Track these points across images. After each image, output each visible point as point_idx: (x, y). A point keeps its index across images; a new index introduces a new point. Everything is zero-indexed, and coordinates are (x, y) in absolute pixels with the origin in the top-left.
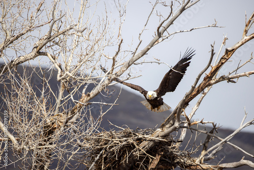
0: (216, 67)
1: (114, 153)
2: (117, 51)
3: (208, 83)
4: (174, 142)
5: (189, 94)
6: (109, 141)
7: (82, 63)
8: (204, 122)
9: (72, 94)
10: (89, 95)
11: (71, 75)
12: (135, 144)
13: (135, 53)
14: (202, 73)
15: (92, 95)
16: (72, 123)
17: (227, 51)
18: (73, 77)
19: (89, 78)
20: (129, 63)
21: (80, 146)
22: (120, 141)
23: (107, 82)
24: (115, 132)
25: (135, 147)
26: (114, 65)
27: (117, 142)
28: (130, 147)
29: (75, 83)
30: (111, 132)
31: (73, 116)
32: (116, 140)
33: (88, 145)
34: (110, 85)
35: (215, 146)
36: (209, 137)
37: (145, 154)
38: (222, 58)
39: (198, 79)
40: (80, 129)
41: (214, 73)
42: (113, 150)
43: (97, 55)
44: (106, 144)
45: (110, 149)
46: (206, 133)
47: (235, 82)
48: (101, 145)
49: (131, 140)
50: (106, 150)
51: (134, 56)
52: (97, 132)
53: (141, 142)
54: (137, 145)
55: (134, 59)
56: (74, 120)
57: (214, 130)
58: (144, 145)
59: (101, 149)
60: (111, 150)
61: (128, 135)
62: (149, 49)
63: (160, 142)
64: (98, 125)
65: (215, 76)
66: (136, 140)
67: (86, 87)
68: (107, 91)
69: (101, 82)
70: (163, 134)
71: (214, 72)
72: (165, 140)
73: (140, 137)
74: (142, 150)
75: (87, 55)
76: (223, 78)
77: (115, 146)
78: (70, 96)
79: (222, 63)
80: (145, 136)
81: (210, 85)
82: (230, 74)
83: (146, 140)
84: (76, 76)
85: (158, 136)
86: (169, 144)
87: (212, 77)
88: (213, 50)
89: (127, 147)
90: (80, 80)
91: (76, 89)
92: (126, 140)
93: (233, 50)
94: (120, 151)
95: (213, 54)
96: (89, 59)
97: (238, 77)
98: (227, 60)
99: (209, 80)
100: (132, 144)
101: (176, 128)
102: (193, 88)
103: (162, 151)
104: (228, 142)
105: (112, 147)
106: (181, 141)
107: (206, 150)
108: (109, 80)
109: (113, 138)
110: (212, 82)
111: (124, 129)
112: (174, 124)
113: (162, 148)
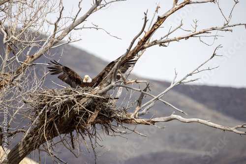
0: (149, 33)
1: (56, 108)
2: (59, 17)
3: (141, 47)
4: (111, 99)
5: (125, 57)
6: (51, 97)
7: (26, 28)
8: (138, 81)
9: (17, 55)
10: (33, 57)
11: (16, 38)
12: (75, 100)
13: (75, 19)
14: (136, 38)
15: (35, 57)
16: (18, 81)
17: (159, 18)
18: (18, 40)
19: (33, 41)
20: (70, 28)
21: (25, 102)
22: (62, 98)
23: (49, 45)
24: (57, 90)
25: (75, 103)
26: (55, 30)
27: (59, 99)
28: (71, 103)
29: (20, 46)
30: (53, 90)
31: (18, 75)
32: (58, 97)
33: (32, 101)
34: (52, 47)
35: (148, 102)
36: (142, 95)
37: (84, 110)
38: (154, 25)
39: (132, 43)
40: (24, 87)
41: (147, 38)
42: (56, 106)
43: (40, 21)
44: (49, 100)
45: (52, 105)
46: (140, 91)
47: (166, 46)
48: (45, 101)
49: (71, 97)
50: (49, 106)
51: (74, 22)
52: (41, 90)
53: (81, 99)
54: (78, 101)
55: (75, 25)
56: (19, 78)
57: (148, 89)
58: (83, 102)
59: (44, 105)
60: (54, 106)
61: (69, 93)
62: (88, 16)
63: (98, 99)
64: (42, 83)
65: (148, 41)
66: (77, 97)
67: (30, 49)
68: (49, 53)
69: (43, 46)
70: (101, 91)
71: (147, 36)
72: (103, 97)
73: (80, 94)
74: (82, 106)
75: (31, 20)
76: (155, 43)
77: (57, 102)
78: (15, 58)
79: (155, 29)
80: (85, 94)
81: (143, 48)
82: (162, 39)
83: (85, 97)
84: (20, 39)
85: (96, 94)
86: (106, 100)
87: (145, 41)
88: (146, 18)
89: (68, 103)
90: (25, 43)
91: (20, 51)
92: (67, 97)
93: (165, 18)
94: (62, 107)
95: (146, 21)
96: (33, 24)
97: (169, 41)
98: (159, 26)
99: (142, 44)
100: (73, 101)
101: (113, 86)
102: (128, 51)
103: (100, 106)
104: (160, 99)
105: (55, 103)
106: (118, 98)
107: (140, 106)
108: (51, 43)
109: (55, 95)
110: (145, 45)
111: (65, 87)
112: (110, 83)
113: (100, 104)
